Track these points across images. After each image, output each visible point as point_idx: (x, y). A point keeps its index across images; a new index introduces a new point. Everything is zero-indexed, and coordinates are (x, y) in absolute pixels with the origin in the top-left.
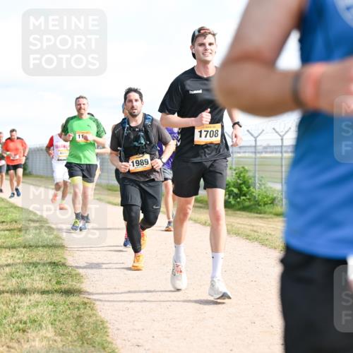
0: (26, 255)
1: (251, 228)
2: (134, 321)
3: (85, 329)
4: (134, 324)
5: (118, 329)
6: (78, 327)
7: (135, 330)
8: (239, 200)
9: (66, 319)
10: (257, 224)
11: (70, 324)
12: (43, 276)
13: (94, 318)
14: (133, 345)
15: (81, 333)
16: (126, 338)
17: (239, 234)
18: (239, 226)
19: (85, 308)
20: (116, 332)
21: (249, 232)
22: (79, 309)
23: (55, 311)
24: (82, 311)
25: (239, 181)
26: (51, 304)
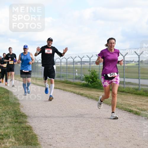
0: (3, 107)
1: (98, 95)
2: (48, 135)
3: (28, 138)
4: (48, 136)
5: (42, 138)
6: (25, 137)
7: (49, 138)
8: (93, 84)
9: (20, 134)
10: (100, 94)
11: (22, 136)
12: (10, 116)
13: (32, 134)
14: (48, 145)
15: (26, 140)
16: (45, 142)
17: (92, 98)
18: (93, 95)
19: (28, 129)
20: (41, 140)
21: (96, 97)
22: (25, 130)
23: (16, 131)
24: (27, 130)
25: (93, 76)
26: (14, 128)
